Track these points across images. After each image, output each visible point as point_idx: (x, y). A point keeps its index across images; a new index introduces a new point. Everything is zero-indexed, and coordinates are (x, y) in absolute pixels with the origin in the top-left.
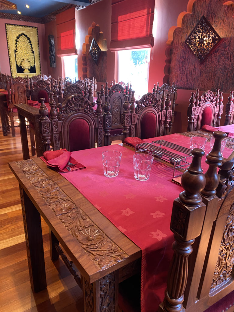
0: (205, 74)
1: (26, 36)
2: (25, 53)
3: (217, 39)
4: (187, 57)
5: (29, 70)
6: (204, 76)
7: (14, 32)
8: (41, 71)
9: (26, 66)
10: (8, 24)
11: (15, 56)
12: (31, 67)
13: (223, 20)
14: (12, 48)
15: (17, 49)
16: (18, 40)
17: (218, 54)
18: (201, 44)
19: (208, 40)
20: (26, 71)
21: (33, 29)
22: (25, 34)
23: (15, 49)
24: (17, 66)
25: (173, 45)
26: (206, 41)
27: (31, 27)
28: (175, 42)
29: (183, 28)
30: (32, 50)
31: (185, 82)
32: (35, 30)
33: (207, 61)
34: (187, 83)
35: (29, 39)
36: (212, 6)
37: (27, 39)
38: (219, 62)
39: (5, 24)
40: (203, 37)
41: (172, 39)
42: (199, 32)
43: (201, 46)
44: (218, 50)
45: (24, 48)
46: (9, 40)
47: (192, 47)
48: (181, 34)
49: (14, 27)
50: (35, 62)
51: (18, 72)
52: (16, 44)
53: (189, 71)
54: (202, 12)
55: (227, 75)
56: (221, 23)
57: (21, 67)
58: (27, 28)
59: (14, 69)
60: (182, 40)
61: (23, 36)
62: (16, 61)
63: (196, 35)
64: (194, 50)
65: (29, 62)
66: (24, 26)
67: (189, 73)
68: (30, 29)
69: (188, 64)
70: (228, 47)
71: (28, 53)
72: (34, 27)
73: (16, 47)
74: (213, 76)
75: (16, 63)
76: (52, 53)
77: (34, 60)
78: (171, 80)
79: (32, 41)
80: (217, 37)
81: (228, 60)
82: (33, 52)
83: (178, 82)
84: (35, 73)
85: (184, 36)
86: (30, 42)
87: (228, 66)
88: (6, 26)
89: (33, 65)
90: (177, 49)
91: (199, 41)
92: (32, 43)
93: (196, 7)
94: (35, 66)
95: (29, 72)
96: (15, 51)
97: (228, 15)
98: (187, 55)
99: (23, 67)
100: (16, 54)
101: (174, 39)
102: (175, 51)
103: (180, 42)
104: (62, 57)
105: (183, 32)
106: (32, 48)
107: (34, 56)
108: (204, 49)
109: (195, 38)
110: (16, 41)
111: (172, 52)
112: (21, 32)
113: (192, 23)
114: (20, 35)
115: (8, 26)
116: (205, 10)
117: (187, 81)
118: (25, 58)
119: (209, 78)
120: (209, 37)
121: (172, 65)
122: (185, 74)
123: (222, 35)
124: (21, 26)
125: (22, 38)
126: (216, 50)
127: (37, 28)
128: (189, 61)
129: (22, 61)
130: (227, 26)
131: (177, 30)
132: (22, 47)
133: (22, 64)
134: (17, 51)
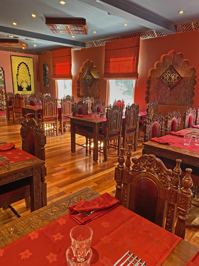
0: (173, 96)
1: (25, 64)
2: (24, 76)
3: (180, 78)
4: (160, 86)
5: (27, 88)
6: (172, 97)
7: (16, 61)
8: (35, 89)
9: (25, 86)
10: (12, 55)
11: (17, 79)
12: (28, 86)
13: (182, 68)
14: (15, 72)
15: (18, 74)
16: (19, 67)
17: (180, 86)
18: (170, 80)
19: (175, 78)
20: (25, 89)
21: (30, 59)
22: (25, 63)
23: (17, 74)
24: (18, 85)
25: (151, 79)
26: (173, 78)
27: (29, 57)
28: (152, 77)
29: (157, 70)
30: (29, 74)
31: (160, 100)
32: (32, 59)
33: (174, 89)
34: (161, 101)
35: (27, 66)
36: (175, 60)
37: (25, 66)
38: (181, 90)
39: (11, 55)
40: (171, 76)
41: (150, 75)
42: (169, 73)
43: (170, 81)
44: (180, 83)
45: (24, 73)
46: (13, 66)
47: (164, 81)
48: (156, 72)
49: (17, 57)
50: (31, 83)
51: (19, 90)
52: (18, 69)
53: (162, 93)
54: (169, 62)
55: (187, 97)
56: (181, 69)
57: (21, 86)
58: (26, 58)
59: (16, 88)
60: (157, 76)
61: (23, 64)
62: (18, 82)
63: (167, 75)
64: (166, 83)
65: (27, 82)
66: (24, 57)
67: (162, 95)
68: (28, 59)
69: (161, 90)
70: (186, 82)
71: (26, 76)
72: (31, 58)
73: (18, 72)
74: (178, 97)
75: (18, 84)
76: (46, 77)
77: (30, 81)
78: (150, 99)
79: (29, 68)
80: (180, 77)
81: (187, 89)
82: (30, 75)
83: (155, 100)
84: (31, 91)
85: (158, 74)
86: (28, 68)
87: (187, 92)
88: (11, 57)
89: (29, 85)
90: (154, 81)
91: (169, 78)
92: (29, 69)
93: (165, 59)
94: (31, 85)
95: (27, 90)
96: (17, 75)
97: (185, 65)
98: (161, 85)
99: (22, 87)
100: (18, 77)
101: (151, 75)
102: (152, 82)
103: (155, 77)
104: (56, 80)
105: (157, 71)
106: (29, 72)
107: (30, 78)
108: (172, 83)
109: (166, 76)
110: (18, 67)
111: (150, 82)
112: (22, 62)
113: (163, 68)
114: (21, 63)
115: (13, 57)
116: (171, 61)
117: (161, 100)
118: (24, 80)
119: (176, 98)
120: (175, 76)
121: (151, 90)
122: (160, 95)
123: (182, 76)
124: (22, 57)
125: (23, 66)
126: (179, 83)
127: (33, 58)
128: (162, 88)
129: (22, 82)
130: (185, 71)
131: (153, 70)
132: (22, 72)
133: (22, 84)
134: (18, 75)
